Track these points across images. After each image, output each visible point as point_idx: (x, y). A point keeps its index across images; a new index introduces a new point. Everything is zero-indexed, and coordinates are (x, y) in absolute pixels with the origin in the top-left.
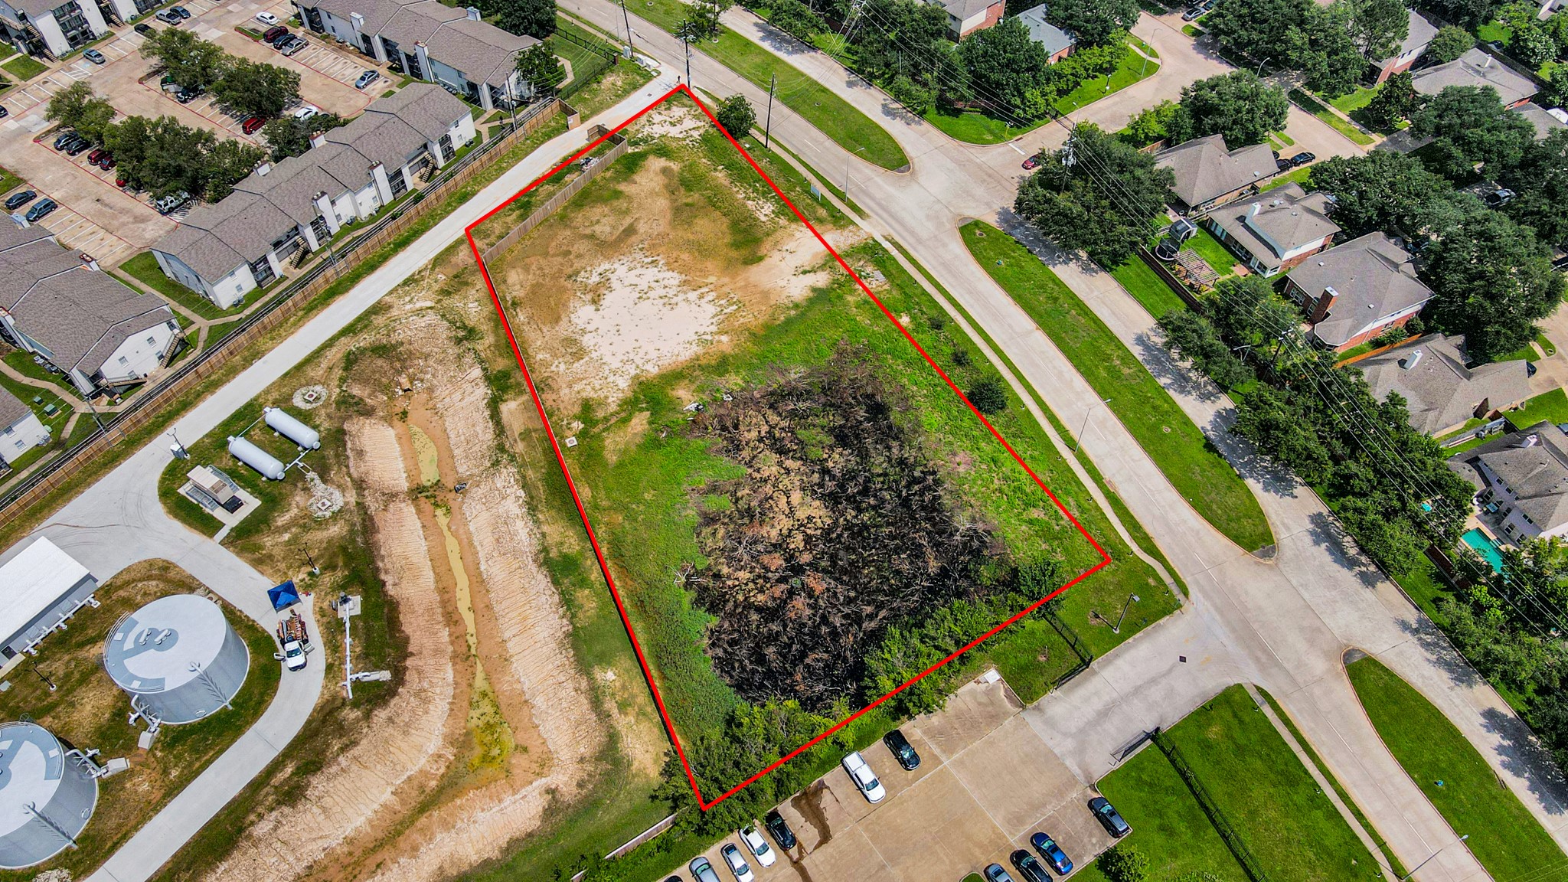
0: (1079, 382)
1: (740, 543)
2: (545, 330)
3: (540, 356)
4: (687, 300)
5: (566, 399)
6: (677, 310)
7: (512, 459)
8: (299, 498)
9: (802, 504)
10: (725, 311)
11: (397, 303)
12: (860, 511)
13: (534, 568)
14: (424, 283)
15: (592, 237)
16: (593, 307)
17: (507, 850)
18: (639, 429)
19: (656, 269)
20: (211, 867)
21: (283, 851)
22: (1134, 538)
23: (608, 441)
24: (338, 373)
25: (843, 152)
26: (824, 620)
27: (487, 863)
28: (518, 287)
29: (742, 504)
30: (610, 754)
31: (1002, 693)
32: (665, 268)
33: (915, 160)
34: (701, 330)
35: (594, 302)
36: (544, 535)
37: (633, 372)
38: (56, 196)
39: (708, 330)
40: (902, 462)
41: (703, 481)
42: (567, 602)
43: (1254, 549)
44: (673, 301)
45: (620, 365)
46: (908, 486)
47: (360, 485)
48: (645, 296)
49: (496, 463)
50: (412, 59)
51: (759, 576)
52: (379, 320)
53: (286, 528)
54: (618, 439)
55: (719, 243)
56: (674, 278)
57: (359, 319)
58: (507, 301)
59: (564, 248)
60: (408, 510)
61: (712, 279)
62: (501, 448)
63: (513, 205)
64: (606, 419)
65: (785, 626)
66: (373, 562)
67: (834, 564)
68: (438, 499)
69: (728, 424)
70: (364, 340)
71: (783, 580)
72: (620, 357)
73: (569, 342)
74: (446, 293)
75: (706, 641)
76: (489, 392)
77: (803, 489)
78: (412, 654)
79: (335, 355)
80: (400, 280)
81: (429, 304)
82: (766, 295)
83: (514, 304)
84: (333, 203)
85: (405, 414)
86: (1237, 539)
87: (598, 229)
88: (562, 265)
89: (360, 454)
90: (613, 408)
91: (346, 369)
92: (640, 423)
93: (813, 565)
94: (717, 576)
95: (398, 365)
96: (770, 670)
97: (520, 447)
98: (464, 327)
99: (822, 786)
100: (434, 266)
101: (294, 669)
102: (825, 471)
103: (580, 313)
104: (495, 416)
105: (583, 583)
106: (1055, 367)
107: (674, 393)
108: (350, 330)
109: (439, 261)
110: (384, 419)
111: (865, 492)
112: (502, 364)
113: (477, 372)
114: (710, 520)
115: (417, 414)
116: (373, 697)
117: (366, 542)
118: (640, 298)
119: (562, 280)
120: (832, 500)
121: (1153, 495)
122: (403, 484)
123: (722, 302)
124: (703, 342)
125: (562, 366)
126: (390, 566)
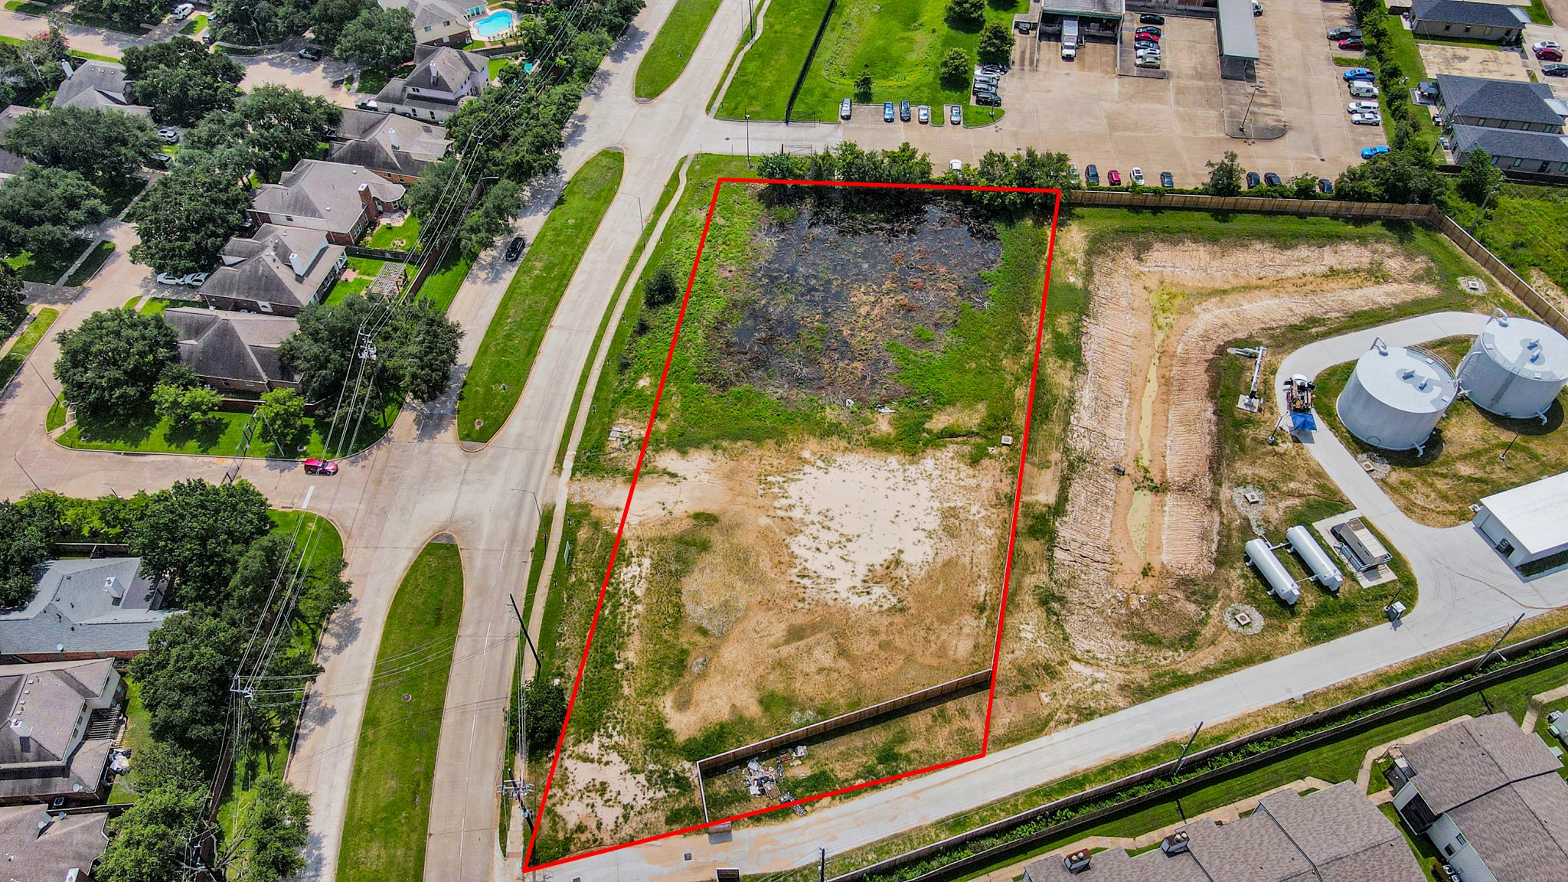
2: (967, 560)
3: (989, 532)
4: (807, 511)
5: (989, 477)
6: (823, 507)
7: (1067, 451)
8: (1275, 515)
10: (781, 479)
11: (1112, 689)
14: (1069, 700)
15: (842, 652)
16: (903, 557)
17: (1181, 241)
18: (943, 418)
19: (807, 565)
23: (976, 422)
24: (1207, 632)
27: (1195, 241)
28: (966, 630)
32: (797, 561)
33: (415, 546)
35: (898, 563)
36: (1071, 380)
37: (912, 468)
39: (814, 470)
42: (1077, 332)
43: (619, 154)
44: (821, 518)
45: (920, 482)
47: (1213, 503)
48: (843, 540)
49: (1081, 460)
52: (1140, 676)
53: (1291, 494)
54: (966, 419)
55: (719, 559)
56: (800, 545)
57: (1164, 690)
58: (989, 618)
59: (883, 655)
60: (1173, 474)
61: (764, 521)
62: (1071, 467)
63: (904, 766)
64: (965, 443)
66: (1219, 431)
68: (1142, 473)
70: (1166, 659)
72: (913, 489)
73: (951, 532)
74: (1050, 671)
75: (997, 265)
76: (1057, 524)
78: (1206, 361)
79: (1205, 657)
80: (1097, 723)
81: (1076, 666)
82: (730, 476)
83: (982, 609)
85: (1146, 572)
87: (827, 660)
88: (901, 632)
89: (1204, 536)
90: (952, 448)
91: (1196, 634)
92: (939, 422)
95: (1135, 620)
97: (1055, 456)
98: (1050, 612)
100: (1046, 724)
103: (921, 558)
104: (1063, 498)
105: (1058, 336)
106: (580, 296)
107: (891, 430)
109: (1037, 727)
112: (1030, 547)
117: (1221, 448)
118: (849, 540)
119: (912, 611)
122: (1169, 499)
123: (776, 490)
124: (828, 461)
125: (974, 510)
126: (1205, 425)
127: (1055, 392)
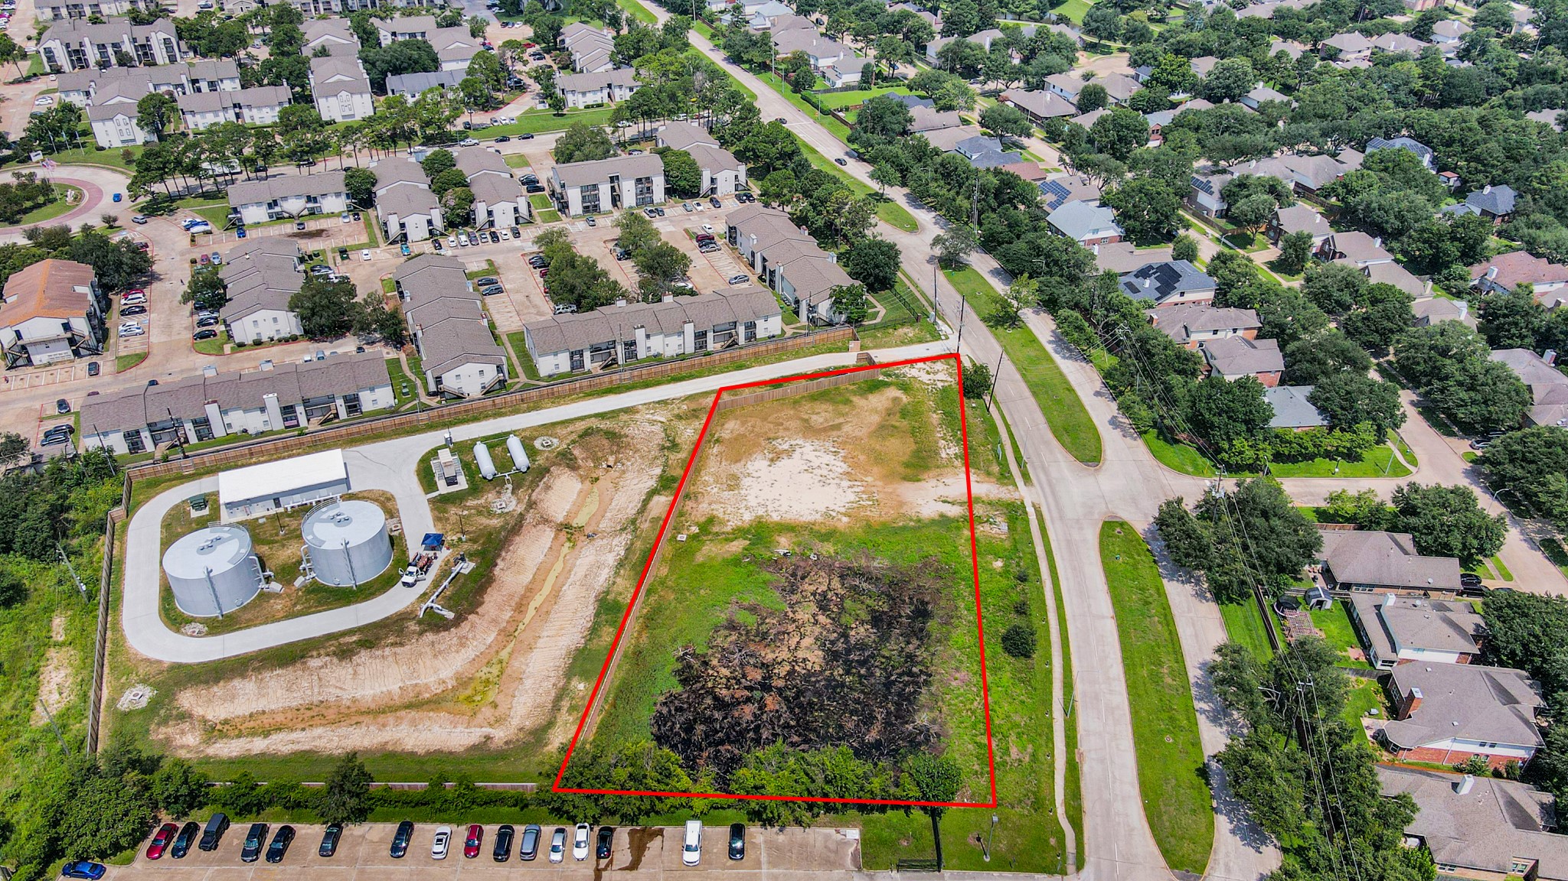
0: (1117, 669)
1: (740, 651)
2: (723, 464)
3: (706, 478)
4: (839, 485)
5: (701, 510)
6: (827, 488)
7: (635, 530)
8: (491, 496)
9: (807, 648)
10: (861, 502)
11: (643, 412)
12: (848, 673)
13: (592, 599)
14: (671, 407)
15: (806, 421)
16: (768, 463)
17: (428, 753)
18: (734, 549)
19: (834, 457)
20: (273, 667)
21: (316, 683)
22: (1066, 803)
23: (706, 549)
24: (575, 437)
25: (1050, 435)
26: (758, 727)
27: (413, 754)
28: (728, 432)
29: (764, 628)
30: (539, 734)
31: (851, 850)
32: (841, 459)
33: (1107, 463)
34: (832, 507)
35: (772, 460)
36: (614, 583)
37: (760, 513)
38: (508, 286)
39: (838, 509)
40: (910, 657)
41: (749, 600)
42: (594, 631)
43: (1177, 868)
44: (828, 481)
45: (755, 505)
46: (900, 675)
47: (531, 505)
48: (810, 470)
49: (623, 529)
50: (772, 273)
51: (735, 678)
52: (624, 417)
53: (469, 508)
54: (714, 549)
55: (896, 459)
56: (841, 467)
57: (613, 412)
58: (714, 437)
59: (781, 420)
60: (548, 534)
61: (869, 479)
62: (633, 522)
63: (769, 383)
64: (717, 534)
65: (725, 718)
66: (501, 550)
67: (797, 697)
68: (573, 537)
69: (800, 574)
70: (604, 425)
71: (750, 689)
72: (760, 500)
73: (735, 477)
74: (679, 417)
75: (662, 699)
76: (655, 485)
77: (817, 639)
78: (477, 613)
79: (581, 426)
80: (657, 399)
81: (663, 420)
82: (901, 504)
83: (717, 441)
84: (648, 336)
85: (597, 479)
86: (1166, 853)
87: (814, 417)
88: (770, 430)
89: (548, 488)
90: (728, 529)
91: (580, 437)
92: (738, 546)
93: (780, 691)
94: (706, 664)
95: (615, 448)
96: (689, 740)
97: (646, 526)
98: (673, 441)
99: (660, 832)
100: (686, 399)
101: (405, 584)
102: (845, 635)
103: (756, 463)
104: (646, 501)
106: (1104, 651)
107: (778, 538)
108: (602, 416)
109: (690, 398)
110: (581, 476)
111: (862, 663)
112: (678, 472)
113: (658, 471)
114: (732, 626)
115: (605, 482)
116: (434, 623)
117: (506, 538)
118: (806, 470)
119: (762, 439)
120: (833, 656)
121: (1114, 782)
122: (560, 518)
123: (864, 496)
124: (827, 514)
125: (716, 490)
126: (508, 557)
127: (632, 573)
